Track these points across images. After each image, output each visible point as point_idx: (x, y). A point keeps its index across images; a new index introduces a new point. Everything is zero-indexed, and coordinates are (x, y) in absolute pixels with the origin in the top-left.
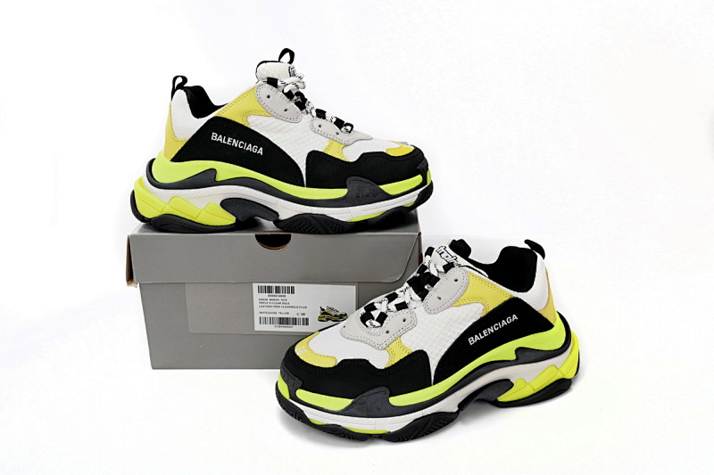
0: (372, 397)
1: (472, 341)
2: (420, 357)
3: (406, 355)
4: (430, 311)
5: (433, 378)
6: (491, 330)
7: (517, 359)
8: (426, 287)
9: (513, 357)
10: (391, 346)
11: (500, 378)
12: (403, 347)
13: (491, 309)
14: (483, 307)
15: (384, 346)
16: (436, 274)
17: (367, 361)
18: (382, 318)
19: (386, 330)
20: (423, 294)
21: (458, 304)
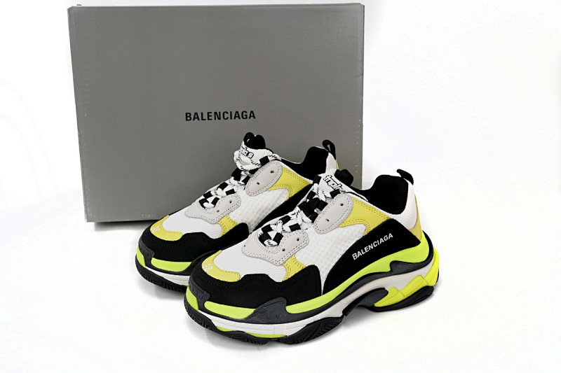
0: (271, 306)
1: (355, 256)
2: (312, 271)
3: (300, 269)
4: (320, 231)
5: (322, 289)
6: (371, 247)
7: (391, 271)
8: (315, 211)
9: (388, 269)
10: (287, 262)
11: (378, 287)
12: (297, 263)
13: (371, 229)
14: (364, 227)
15: (281, 262)
16: (324, 199)
17: (267, 276)
18: (278, 238)
19: (282, 248)
20: (313, 217)
21: (343, 225)
